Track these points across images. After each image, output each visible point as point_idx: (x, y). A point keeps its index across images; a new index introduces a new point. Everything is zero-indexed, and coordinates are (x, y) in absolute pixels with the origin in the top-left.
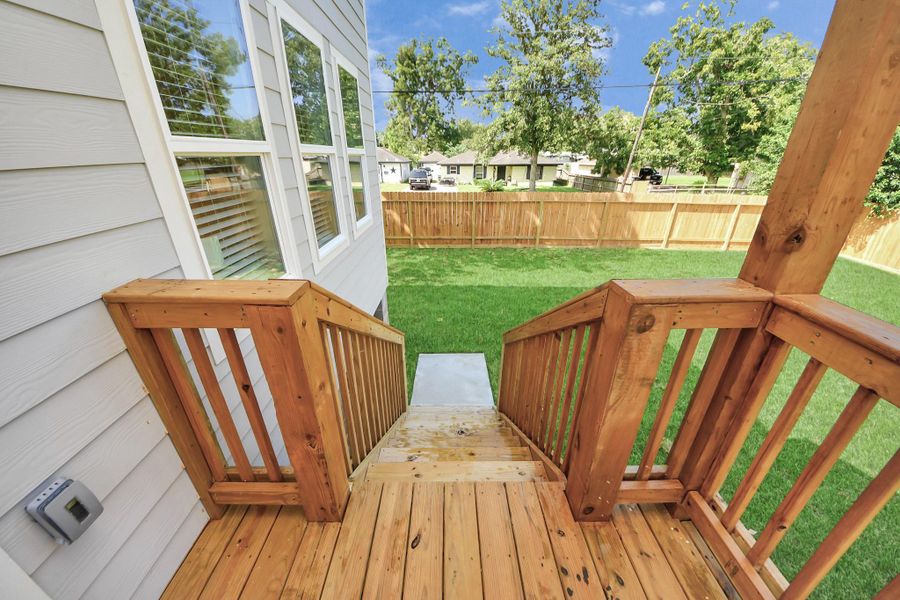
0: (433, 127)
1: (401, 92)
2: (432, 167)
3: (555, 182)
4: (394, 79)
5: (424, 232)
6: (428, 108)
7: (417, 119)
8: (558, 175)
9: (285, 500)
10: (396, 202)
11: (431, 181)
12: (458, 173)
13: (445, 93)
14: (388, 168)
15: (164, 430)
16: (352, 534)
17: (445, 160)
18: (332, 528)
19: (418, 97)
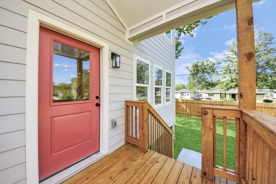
0: (204, 82)
1: (193, 74)
2: (202, 94)
3: (264, 101)
4: (191, 71)
5: (194, 112)
6: (202, 78)
7: (198, 81)
8: (266, 98)
9: (136, 144)
10: (185, 102)
11: (202, 98)
12: (213, 96)
13: (209, 73)
14: (186, 94)
15: (124, 123)
16: (145, 156)
17: (208, 92)
18: (143, 154)
19: (199, 75)
